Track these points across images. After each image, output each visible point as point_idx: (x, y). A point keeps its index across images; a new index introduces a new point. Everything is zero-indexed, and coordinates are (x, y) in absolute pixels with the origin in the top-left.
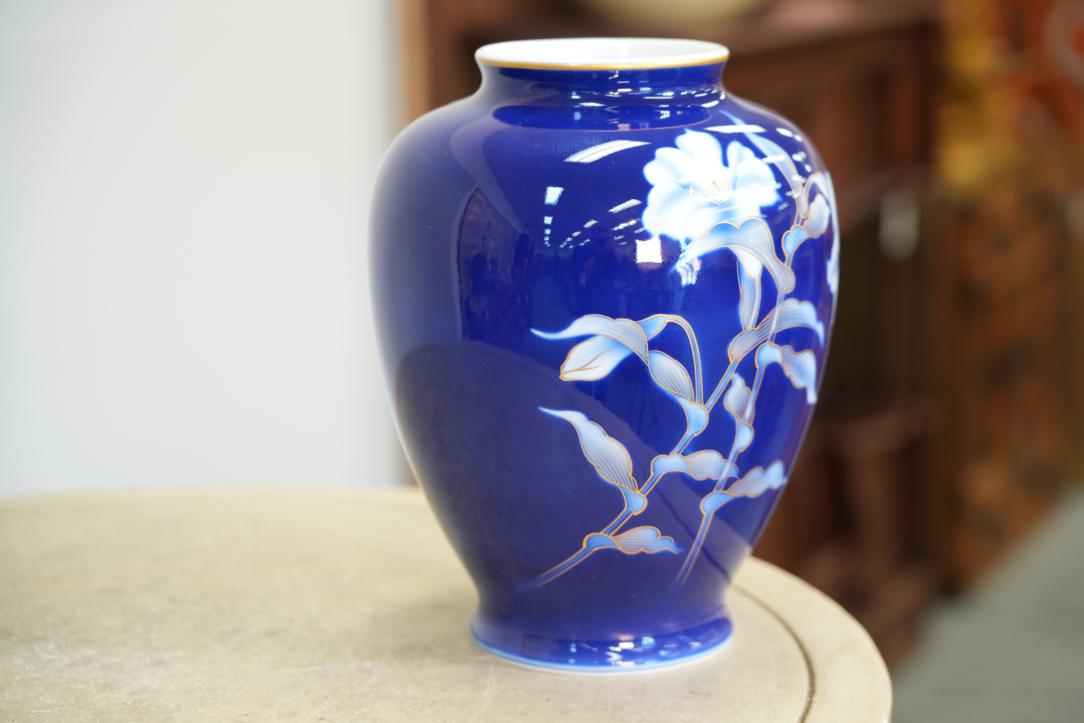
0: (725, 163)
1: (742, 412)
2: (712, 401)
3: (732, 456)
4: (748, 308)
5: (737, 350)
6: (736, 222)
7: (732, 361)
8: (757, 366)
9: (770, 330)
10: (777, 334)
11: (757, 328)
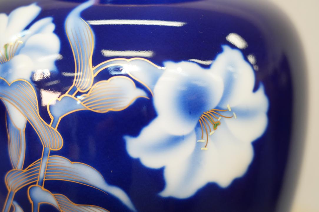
4: (16, 152)
5: (13, 183)
7: (9, 191)
8: (31, 202)
9: (37, 175)
10: (45, 181)
11: (25, 171)
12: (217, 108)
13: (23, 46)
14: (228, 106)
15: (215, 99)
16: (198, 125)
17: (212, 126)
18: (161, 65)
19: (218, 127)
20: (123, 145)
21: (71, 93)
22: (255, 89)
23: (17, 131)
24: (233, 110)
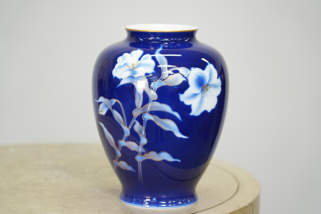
0: (140, 59)
1: (141, 132)
2: (130, 127)
3: (141, 145)
4: (139, 102)
5: (136, 113)
6: (136, 76)
7: (134, 116)
8: (143, 119)
9: (147, 109)
10: (150, 111)
11: (142, 108)
12: (207, 84)
13: (140, 64)
14: (211, 83)
15: (207, 81)
16: (202, 90)
17: (206, 90)
18: (190, 69)
19: (208, 91)
20: (178, 97)
21: (161, 80)
22: (218, 78)
23: (139, 94)
24: (212, 85)
